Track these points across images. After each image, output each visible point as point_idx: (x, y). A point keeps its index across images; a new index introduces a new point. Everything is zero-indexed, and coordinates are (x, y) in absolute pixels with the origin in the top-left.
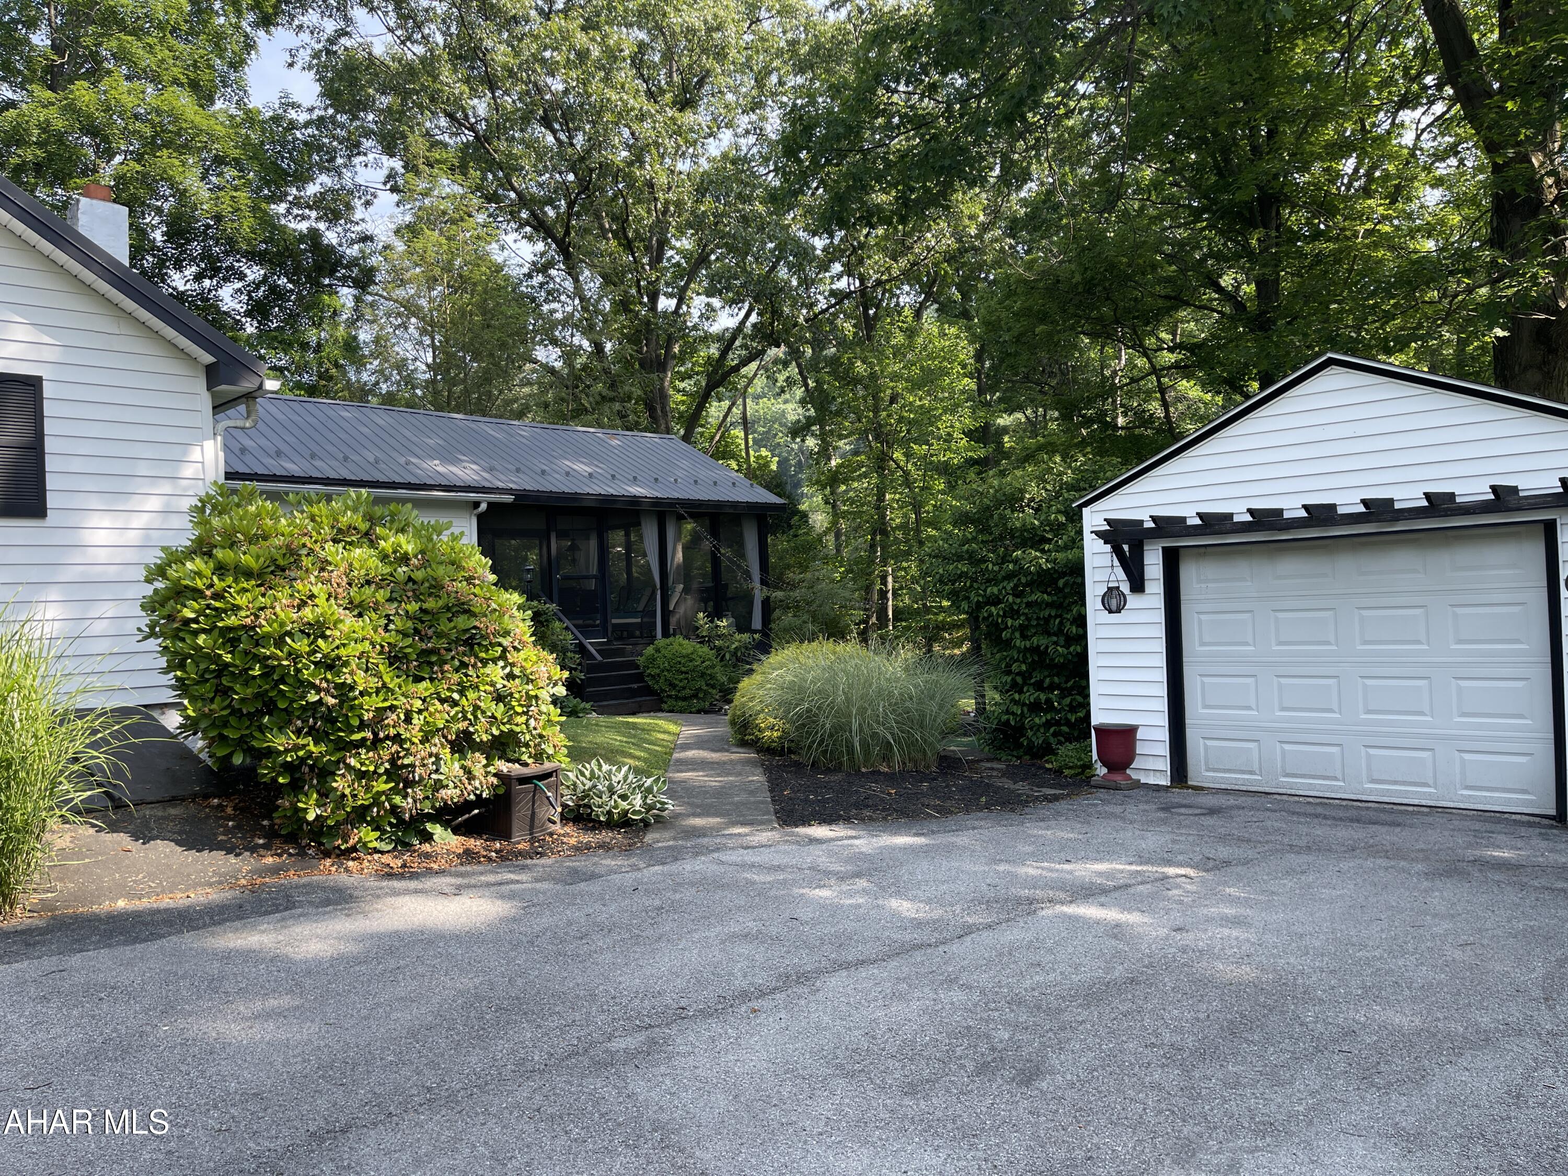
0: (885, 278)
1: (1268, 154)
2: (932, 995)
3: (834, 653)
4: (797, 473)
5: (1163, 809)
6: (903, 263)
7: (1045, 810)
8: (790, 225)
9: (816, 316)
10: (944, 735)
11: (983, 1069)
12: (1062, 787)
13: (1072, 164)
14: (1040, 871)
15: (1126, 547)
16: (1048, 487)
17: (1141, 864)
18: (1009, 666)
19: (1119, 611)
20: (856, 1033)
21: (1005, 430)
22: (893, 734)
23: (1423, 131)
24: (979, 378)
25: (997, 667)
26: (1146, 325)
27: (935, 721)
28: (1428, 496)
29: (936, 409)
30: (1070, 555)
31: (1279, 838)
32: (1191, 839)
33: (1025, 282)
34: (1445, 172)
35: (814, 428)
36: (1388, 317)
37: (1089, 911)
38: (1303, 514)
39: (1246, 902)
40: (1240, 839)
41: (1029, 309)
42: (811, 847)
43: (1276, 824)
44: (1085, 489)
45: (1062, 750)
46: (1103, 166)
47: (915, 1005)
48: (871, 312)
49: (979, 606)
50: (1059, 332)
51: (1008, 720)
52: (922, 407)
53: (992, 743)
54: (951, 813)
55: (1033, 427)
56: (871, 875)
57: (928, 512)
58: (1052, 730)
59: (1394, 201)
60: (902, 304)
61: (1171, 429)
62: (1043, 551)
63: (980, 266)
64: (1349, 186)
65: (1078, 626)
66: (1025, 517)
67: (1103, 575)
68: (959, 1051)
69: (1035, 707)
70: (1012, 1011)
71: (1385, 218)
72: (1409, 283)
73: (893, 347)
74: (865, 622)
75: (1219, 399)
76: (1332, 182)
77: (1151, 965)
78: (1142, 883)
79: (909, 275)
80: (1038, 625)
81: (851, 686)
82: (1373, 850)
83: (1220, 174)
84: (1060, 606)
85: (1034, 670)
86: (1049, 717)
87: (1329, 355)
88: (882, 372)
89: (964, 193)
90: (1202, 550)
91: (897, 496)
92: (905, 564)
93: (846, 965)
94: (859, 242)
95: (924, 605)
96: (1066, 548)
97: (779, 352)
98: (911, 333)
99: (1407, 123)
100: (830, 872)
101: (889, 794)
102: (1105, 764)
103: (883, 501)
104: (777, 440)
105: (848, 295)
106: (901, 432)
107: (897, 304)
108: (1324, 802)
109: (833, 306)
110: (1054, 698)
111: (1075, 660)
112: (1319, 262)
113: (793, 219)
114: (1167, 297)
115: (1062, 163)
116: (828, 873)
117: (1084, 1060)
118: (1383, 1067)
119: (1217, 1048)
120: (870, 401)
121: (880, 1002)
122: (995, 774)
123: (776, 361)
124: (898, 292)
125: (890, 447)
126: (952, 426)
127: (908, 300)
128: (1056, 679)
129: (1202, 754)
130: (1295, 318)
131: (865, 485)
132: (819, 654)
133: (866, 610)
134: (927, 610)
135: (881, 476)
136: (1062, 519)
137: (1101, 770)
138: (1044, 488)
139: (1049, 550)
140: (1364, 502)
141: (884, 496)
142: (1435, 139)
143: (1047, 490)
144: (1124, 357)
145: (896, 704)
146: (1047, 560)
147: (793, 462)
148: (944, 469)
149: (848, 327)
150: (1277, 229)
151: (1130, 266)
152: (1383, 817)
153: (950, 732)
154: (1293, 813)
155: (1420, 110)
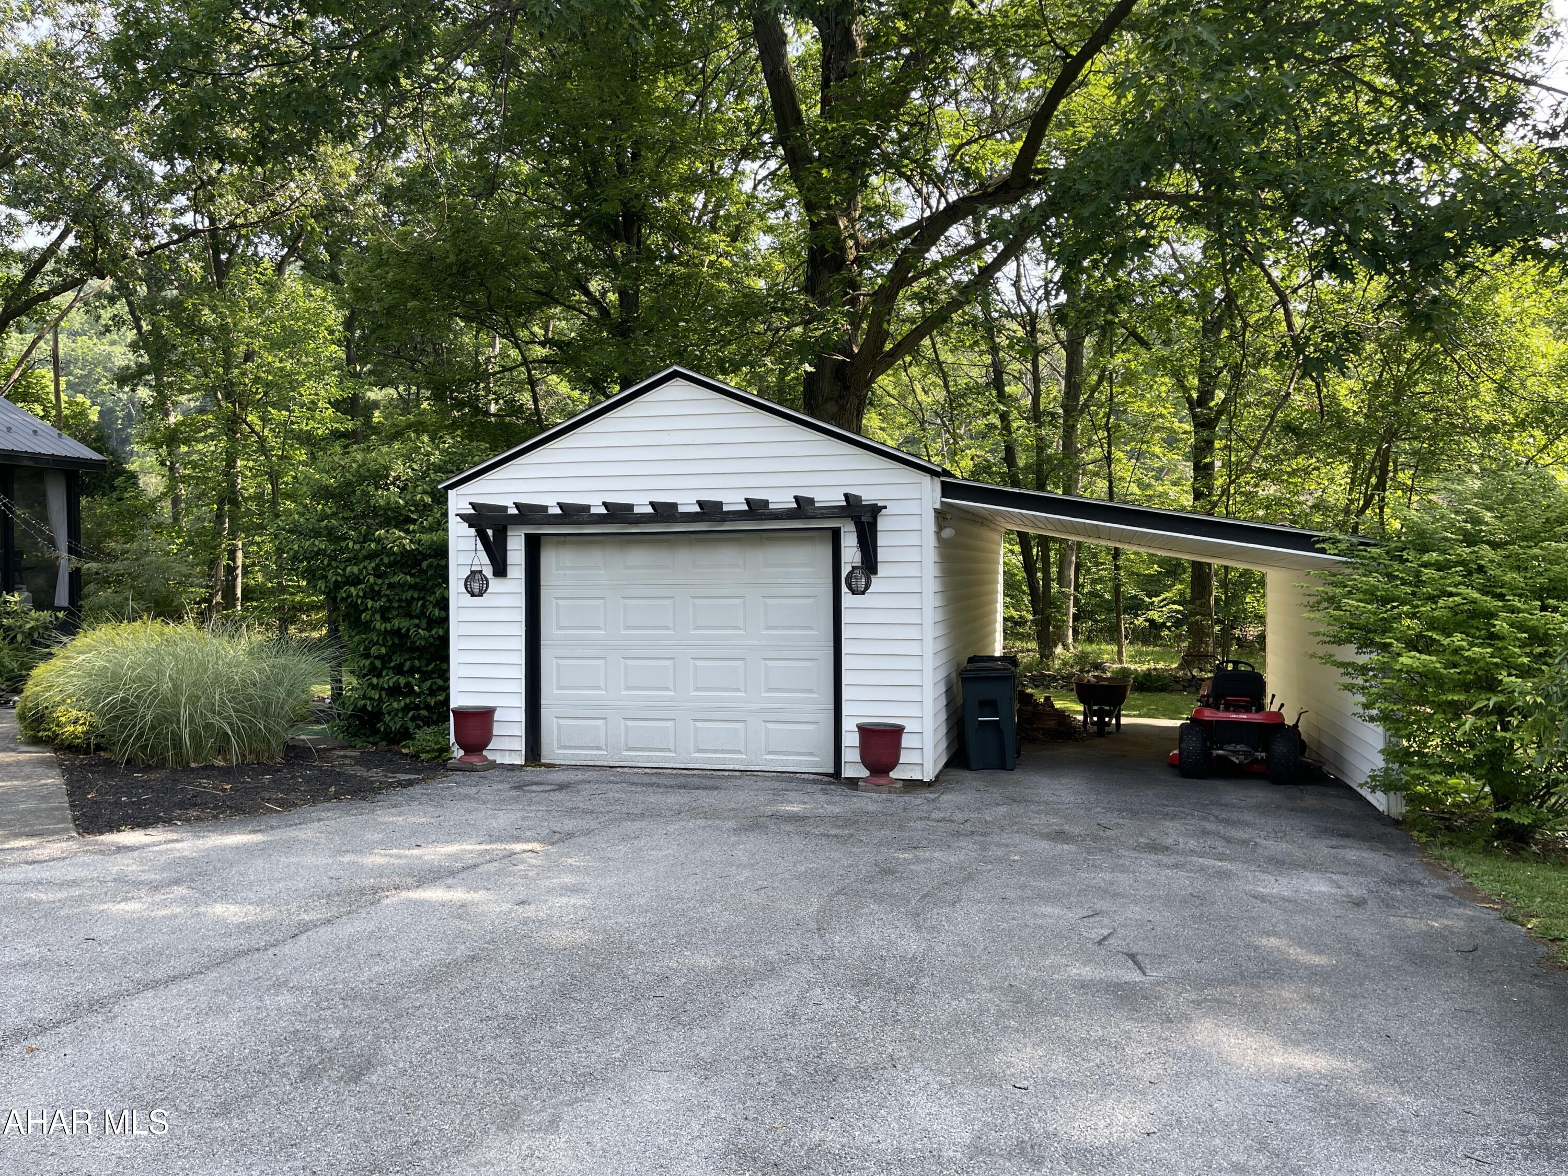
0: (240, 221)
1: (632, 173)
2: (256, 1003)
3: (162, 634)
4: (125, 427)
5: (516, 788)
6: (262, 208)
7: (398, 796)
8: (121, 142)
9: (153, 250)
10: (293, 723)
11: (310, 1073)
12: (417, 771)
13: (451, 144)
14: (387, 859)
15: (490, 532)
16: (415, 466)
17: (491, 842)
18: (367, 649)
19: (481, 594)
20: (160, 1058)
21: (375, 405)
22: (231, 724)
23: (760, 182)
24: (348, 347)
25: (355, 650)
26: (520, 315)
27: (282, 708)
28: (748, 501)
29: (298, 373)
30: (435, 537)
31: (618, 808)
32: (540, 814)
33: (398, 253)
34: (775, 222)
35: (148, 377)
36: (725, 342)
37: (434, 894)
38: (650, 510)
39: (586, 871)
40: (585, 812)
41: (402, 282)
42: (119, 856)
43: (617, 795)
44: (452, 472)
45: (419, 735)
46: (481, 151)
47: (235, 1017)
48: (224, 257)
49: (337, 586)
50: (432, 310)
51: (365, 706)
52: (282, 369)
53: (347, 730)
54: (295, 805)
55: (406, 404)
56: (192, 880)
57: (287, 484)
58: (411, 714)
59: (734, 240)
60: (261, 254)
61: (540, 421)
62: (407, 532)
63: (352, 229)
64: (699, 219)
65: (441, 609)
66: (392, 495)
67: (465, 559)
68: (282, 1059)
69: (395, 691)
70: (346, 1007)
71: (727, 255)
72: (742, 313)
73: (249, 299)
74: (208, 600)
75: (586, 398)
76: (686, 212)
77: (493, 941)
78: (490, 861)
79: (271, 223)
80: (399, 607)
81: (180, 672)
82: (695, 812)
83: (589, 183)
84: (423, 589)
85: (394, 653)
86: (408, 701)
87: (675, 368)
88: (235, 325)
89: (334, 147)
90: (562, 538)
91: (251, 464)
92: (257, 539)
93: (154, 985)
94: (210, 177)
95: (280, 584)
96: (431, 529)
97: (107, 284)
98: (271, 288)
99: (747, 172)
100: (141, 883)
101: (224, 790)
102: (462, 746)
103: (234, 467)
104: (100, 386)
105: (195, 233)
106: (256, 393)
107: (256, 254)
108: (658, 771)
109: (174, 242)
110: (414, 682)
111: (437, 643)
112: (672, 283)
113: (127, 135)
114: (538, 292)
115: (441, 140)
116: (137, 884)
117: (418, 1045)
118: (688, 1007)
119: (548, 1011)
120: (220, 355)
121: (194, 1020)
122: (347, 762)
123: (99, 295)
124: (256, 240)
125: (244, 408)
126: (316, 394)
127: (267, 250)
128: (417, 663)
129: (555, 733)
130: (651, 331)
131: (213, 448)
132: (142, 635)
133: (207, 587)
134: (283, 589)
135: (232, 440)
136: (428, 500)
137: (458, 753)
138: (410, 467)
139: (414, 531)
140: (700, 503)
141: (235, 462)
142: (768, 191)
143: (413, 469)
144: (498, 346)
145: (236, 691)
146: (411, 541)
147: (120, 414)
148: (307, 439)
149: (196, 269)
150: (638, 246)
151: (504, 256)
152: (705, 782)
153: (300, 719)
154: (633, 784)
155: (758, 163)
